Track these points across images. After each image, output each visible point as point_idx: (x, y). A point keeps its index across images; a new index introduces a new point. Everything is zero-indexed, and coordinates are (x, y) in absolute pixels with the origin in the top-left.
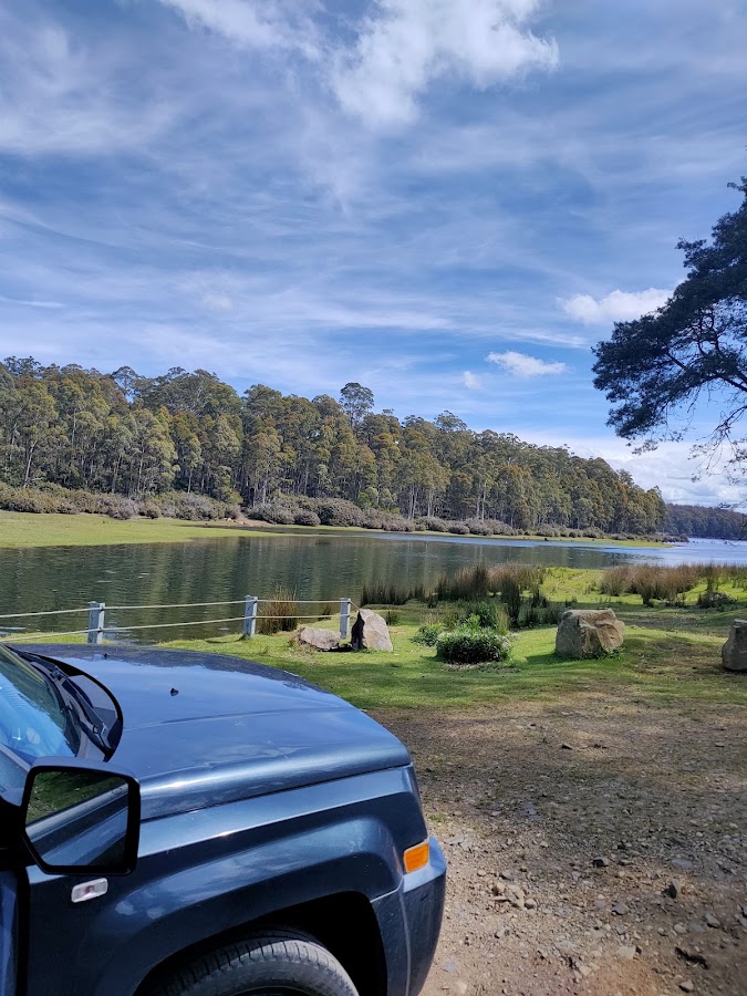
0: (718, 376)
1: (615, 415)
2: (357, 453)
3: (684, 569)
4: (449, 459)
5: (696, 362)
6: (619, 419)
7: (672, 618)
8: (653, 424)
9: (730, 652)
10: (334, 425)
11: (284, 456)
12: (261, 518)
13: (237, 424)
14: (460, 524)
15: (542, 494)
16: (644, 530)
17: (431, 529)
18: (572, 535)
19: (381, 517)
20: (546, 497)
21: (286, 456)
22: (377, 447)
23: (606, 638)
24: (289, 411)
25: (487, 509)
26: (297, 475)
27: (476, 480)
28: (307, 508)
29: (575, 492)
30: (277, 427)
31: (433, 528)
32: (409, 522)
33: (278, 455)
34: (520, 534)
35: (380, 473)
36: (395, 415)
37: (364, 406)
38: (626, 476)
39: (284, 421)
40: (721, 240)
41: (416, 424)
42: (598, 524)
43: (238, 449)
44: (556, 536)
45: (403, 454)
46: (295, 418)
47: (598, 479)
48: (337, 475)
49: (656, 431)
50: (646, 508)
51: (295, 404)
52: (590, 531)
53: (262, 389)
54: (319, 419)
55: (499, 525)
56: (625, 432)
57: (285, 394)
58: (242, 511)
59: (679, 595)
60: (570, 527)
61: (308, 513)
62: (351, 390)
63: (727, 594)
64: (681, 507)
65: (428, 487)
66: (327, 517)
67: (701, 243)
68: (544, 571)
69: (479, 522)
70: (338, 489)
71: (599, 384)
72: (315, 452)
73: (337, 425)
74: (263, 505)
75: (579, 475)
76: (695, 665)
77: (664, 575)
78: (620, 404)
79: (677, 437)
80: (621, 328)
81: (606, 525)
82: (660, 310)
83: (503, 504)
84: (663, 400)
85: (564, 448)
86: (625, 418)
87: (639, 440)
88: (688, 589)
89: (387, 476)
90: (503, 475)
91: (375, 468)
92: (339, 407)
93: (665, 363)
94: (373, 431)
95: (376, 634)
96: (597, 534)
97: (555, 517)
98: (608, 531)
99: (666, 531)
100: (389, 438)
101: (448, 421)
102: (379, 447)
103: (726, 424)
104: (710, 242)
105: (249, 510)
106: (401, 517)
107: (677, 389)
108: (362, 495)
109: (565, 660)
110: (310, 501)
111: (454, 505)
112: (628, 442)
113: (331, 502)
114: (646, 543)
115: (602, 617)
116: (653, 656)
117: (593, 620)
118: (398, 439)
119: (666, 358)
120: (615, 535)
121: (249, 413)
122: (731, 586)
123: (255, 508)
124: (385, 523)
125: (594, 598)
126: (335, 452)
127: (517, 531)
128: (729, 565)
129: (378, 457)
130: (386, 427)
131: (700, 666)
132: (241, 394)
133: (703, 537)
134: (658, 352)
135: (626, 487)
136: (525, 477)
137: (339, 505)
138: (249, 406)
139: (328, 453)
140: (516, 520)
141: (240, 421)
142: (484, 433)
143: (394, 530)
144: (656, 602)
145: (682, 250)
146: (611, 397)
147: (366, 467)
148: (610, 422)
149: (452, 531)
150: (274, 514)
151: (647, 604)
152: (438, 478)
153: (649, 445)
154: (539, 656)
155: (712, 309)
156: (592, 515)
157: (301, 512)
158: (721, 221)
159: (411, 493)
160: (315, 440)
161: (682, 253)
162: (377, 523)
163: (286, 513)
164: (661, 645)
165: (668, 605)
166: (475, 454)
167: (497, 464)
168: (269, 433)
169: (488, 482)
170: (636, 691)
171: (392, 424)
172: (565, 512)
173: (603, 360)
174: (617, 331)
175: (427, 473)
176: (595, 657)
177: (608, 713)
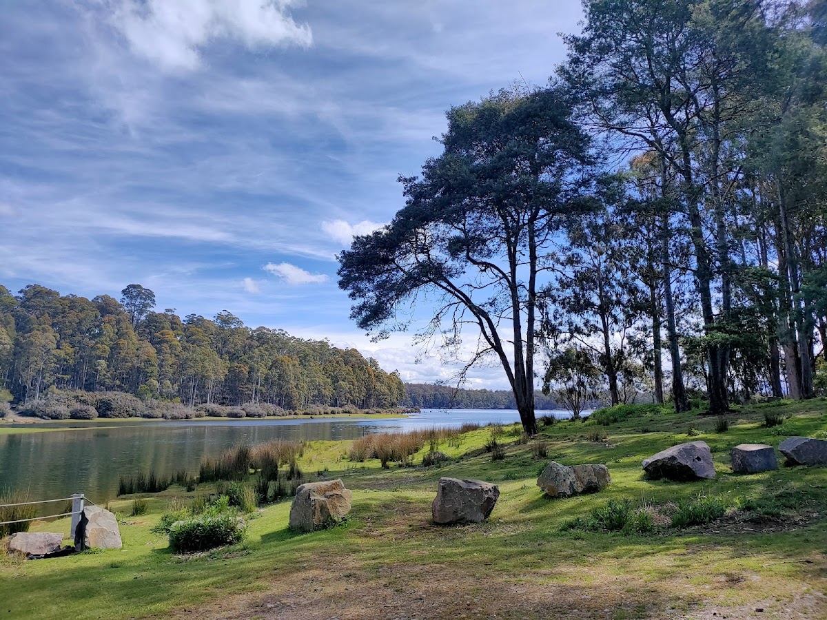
0: (430, 280)
1: (356, 310)
2: (137, 348)
3: (414, 434)
4: (228, 352)
5: (414, 269)
6: (359, 313)
7: (402, 478)
8: (385, 318)
9: (438, 508)
10: (114, 323)
11: (61, 353)
12: (33, 415)
13: (9, 323)
14: (237, 409)
15: (308, 380)
16: (388, 405)
17: (210, 415)
18: (333, 412)
19: (160, 407)
20: (311, 382)
21: (63, 352)
22: (157, 343)
23: (335, 507)
24: (67, 310)
25: (262, 394)
26: (75, 371)
27: (251, 370)
28: (85, 402)
29: (335, 377)
30: (53, 325)
31: (212, 414)
32: (190, 410)
33: (53, 352)
34: (290, 414)
35: (161, 366)
36: (176, 314)
37: (145, 306)
38: (374, 363)
39: (61, 320)
40: (429, 177)
41: (196, 321)
42: (353, 402)
43: (8, 347)
44: (320, 414)
45: (184, 348)
46: (72, 316)
47: (353, 366)
48: (116, 369)
49: (387, 323)
50: (389, 388)
51: (74, 303)
52: (347, 408)
53: (39, 289)
54: (99, 317)
55: (271, 407)
56: (364, 324)
57: (63, 294)
58: (12, 408)
59: (410, 456)
60: (332, 405)
61: (85, 407)
62: (133, 291)
63: (444, 452)
64: (414, 385)
65: (208, 378)
66: (105, 409)
67: (414, 179)
68: (304, 445)
69: (254, 406)
70: (118, 382)
71: (343, 285)
72: (93, 348)
73: (118, 322)
74: (36, 402)
75: (337, 362)
76: (410, 523)
77: (398, 441)
78: (359, 301)
79: (403, 329)
80: (359, 241)
81: (360, 403)
82: (387, 228)
83: (275, 389)
84: (392, 298)
85: (325, 341)
86: (364, 313)
87: (375, 331)
88: (416, 451)
89: (167, 369)
90: (275, 364)
91: (156, 362)
92: (121, 306)
93: (393, 269)
94: (154, 328)
95: (102, 531)
96: (353, 411)
97: (319, 398)
98: (361, 407)
99: (405, 404)
100: (170, 334)
101: (226, 320)
102: (159, 343)
103: (437, 317)
104: (421, 179)
105: (20, 407)
106: (181, 406)
107: (401, 290)
108: (142, 387)
109: (298, 534)
110: (87, 396)
111: (232, 392)
112: (367, 332)
113: (109, 395)
114: (389, 415)
115: (333, 487)
116: (378, 518)
117: (322, 491)
118: (179, 335)
119: (393, 266)
120: (366, 410)
121: (22, 311)
122: (448, 445)
123: (28, 405)
124: (165, 412)
125: (343, 466)
126: (115, 348)
127: (287, 412)
128: (447, 429)
129: (159, 351)
130: (168, 325)
131: (415, 523)
132: (15, 293)
133: (430, 408)
134: (386, 261)
135: (374, 371)
136: (294, 365)
137: (118, 398)
138: (23, 305)
139: (108, 348)
140: (286, 402)
141: (13, 320)
142: (258, 329)
143: (174, 418)
144: (391, 464)
145: (401, 183)
146: (352, 295)
147: (148, 361)
148: (353, 316)
149: (230, 415)
150: (48, 410)
151: (385, 467)
152: (216, 369)
153: (383, 335)
154: (274, 533)
155: (425, 230)
156: (348, 395)
157: (78, 406)
158: (428, 162)
159: (191, 384)
160: (94, 337)
161: (401, 185)
162: (157, 412)
163: (62, 409)
164: (386, 506)
165: (400, 466)
166: (251, 347)
167: (270, 355)
168: (44, 330)
169: (262, 371)
170: (352, 562)
171: (174, 323)
172: (327, 393)
173: (345, 265)
174: (355, 243)
175: (207, 365)
176: (324, 527)
177: (317, 596)
